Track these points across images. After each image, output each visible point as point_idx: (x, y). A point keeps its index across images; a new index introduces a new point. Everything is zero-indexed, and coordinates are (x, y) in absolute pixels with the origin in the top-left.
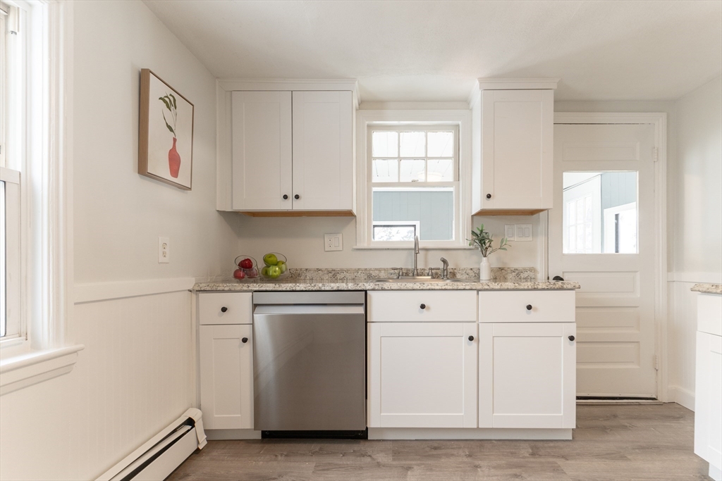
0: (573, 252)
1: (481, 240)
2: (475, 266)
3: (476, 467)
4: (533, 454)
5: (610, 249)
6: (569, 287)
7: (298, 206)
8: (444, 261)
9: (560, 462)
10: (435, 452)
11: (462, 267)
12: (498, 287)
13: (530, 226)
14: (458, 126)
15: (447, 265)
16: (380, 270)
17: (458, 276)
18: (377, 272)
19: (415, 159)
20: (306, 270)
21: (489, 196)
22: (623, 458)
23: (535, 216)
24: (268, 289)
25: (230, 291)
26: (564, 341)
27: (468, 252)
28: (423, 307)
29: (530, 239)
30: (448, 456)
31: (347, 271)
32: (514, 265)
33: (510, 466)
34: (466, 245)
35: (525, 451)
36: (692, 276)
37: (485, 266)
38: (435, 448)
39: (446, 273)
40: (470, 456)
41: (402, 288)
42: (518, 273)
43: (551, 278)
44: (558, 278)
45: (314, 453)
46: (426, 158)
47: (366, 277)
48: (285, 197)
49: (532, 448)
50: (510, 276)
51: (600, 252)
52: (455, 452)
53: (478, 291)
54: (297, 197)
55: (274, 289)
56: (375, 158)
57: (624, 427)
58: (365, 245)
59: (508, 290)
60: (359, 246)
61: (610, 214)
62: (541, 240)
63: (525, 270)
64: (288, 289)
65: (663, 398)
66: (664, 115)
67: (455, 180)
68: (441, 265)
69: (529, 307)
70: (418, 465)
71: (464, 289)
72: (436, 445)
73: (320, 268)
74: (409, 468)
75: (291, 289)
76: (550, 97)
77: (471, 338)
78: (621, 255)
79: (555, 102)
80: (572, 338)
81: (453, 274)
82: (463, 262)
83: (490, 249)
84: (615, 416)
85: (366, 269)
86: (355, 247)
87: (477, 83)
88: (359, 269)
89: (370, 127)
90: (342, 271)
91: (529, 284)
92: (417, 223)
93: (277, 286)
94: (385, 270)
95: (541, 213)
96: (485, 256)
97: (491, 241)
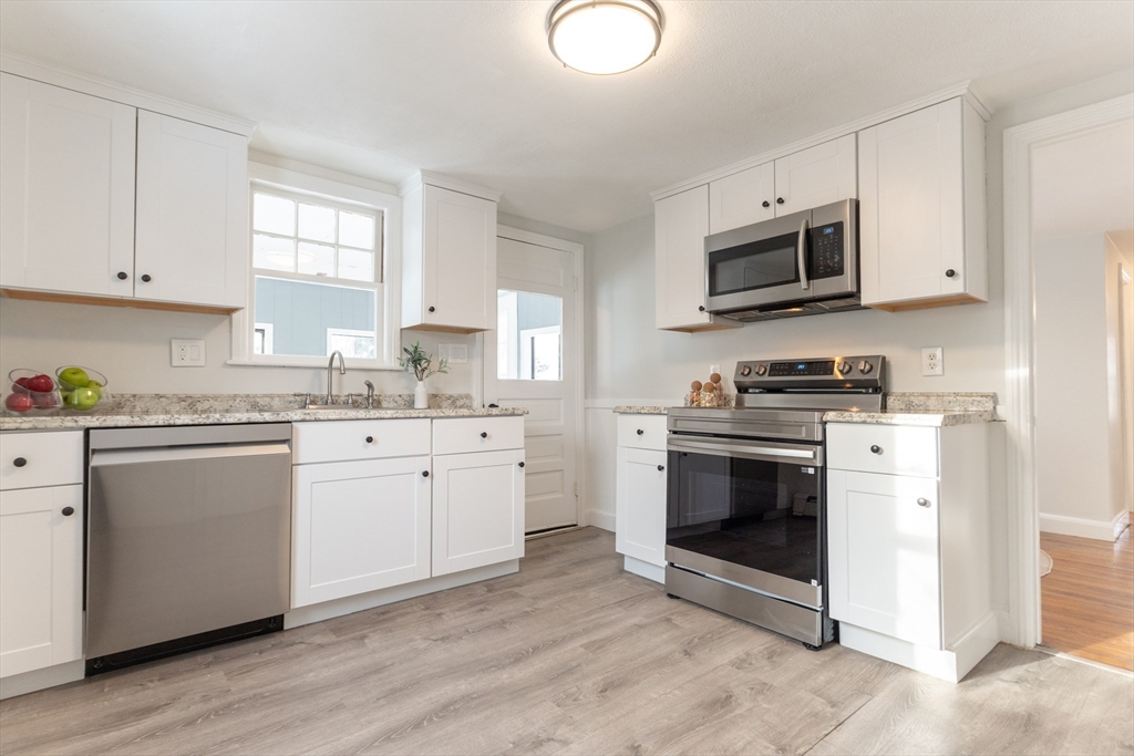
0: (505, 378)
1: (416, 360)
2: (405, 392)
3: (439, 615)
4: (489, 591)
5: (526, 376)
6: (520, 412)
7: (145, 293)
8: (370, 386)
9: (516, 590)
10: (386, 616)
11: (388, 393)
12: (454, 414)
13: (465, 346)
14: (383, 212)
15: (373, 390)
16: (272, 397)
17: (384, 404)
18: (268, 399)
19: (320, 243)
20: (134, 396)
21: (432, 309)
22: (564, 574)
23: (470, 335)
24: (120, 424)
25: (34, 429)
26: (515, 467)
27: (397, 374)
28: (369, 440)
29: (465, 361)
30: (402, 615)
31: (215, 398)
32: (448, 391)
33: (472, 605)
34: (395, 365)
35: (482, 590)
36: (605, 402)
37: (421, 391)
38: (383, 613)
39: (369, 401)
40: (427, 609)
41: (343, 417)
42: (454, 401)
43: (487, 406)
44: (492, 406)
45: (208, 665)
46: (336, 245)
47: (249, 407)
48: (122, 276)
49: (486, 586)
50: (445, 404)
51: (516, 378)
52: (409, 610)
53: (432, 418)
54: (146, 278)
55: (132, 424)
56: (258, 232)
57: (558, 552)
58: (245, 360)
59: (463, 417)
60: (236, 360)
61: (526, 335)
62: (476, 364)
63: (461, 397)
64: (161, 423)
65: (582, 524)
66: (582, 246)
67: (376, 281)
68: (365, 390)
69: (484, 435)
70: (372, 632)
71: (418, 418)
72: (381, 610)
73: (161, 393)
74: (363, 637)
75: (166, 423)
76: (493, 208)
77: (426, 474)
78: (538, 381)
79: (499, 212)
80: (522, 465)
81: (379, 402)
82: (389, 387)
83: (426, 372)
84: (548, 546)
85: (248, 396)
86: (229, 362)
87: (418, 173)
88: (236, 396)
89: (254, 187)
90: (206, 398)
91: (465, 411)
92: (269, 328)
93: (136, 419)
94: (279, 396)
95: (477, 334)
96: (421, 380)
97: (428, 361)
